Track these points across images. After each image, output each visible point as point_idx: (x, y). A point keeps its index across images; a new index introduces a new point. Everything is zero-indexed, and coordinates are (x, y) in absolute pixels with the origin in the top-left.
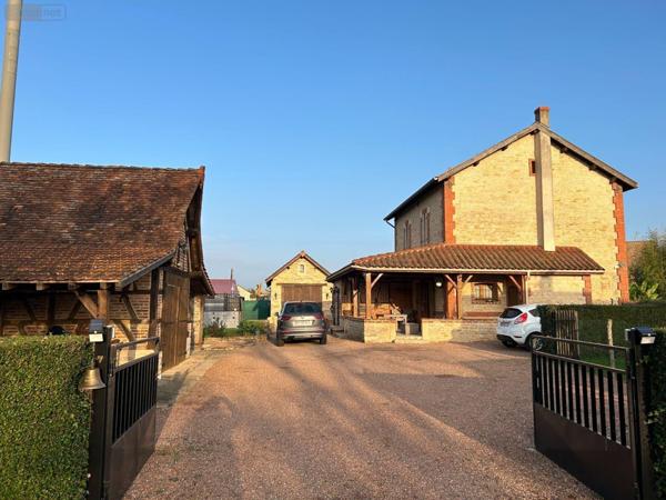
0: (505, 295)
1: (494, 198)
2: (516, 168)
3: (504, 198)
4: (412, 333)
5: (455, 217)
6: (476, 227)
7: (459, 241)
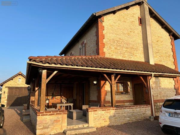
0: (131, 90)
1: (124, 33)
2: (133, 20)
3: (128, 34)
4: (78, 118)
5: (104, 40)
6: (116, 48)
7: (107, 56)
